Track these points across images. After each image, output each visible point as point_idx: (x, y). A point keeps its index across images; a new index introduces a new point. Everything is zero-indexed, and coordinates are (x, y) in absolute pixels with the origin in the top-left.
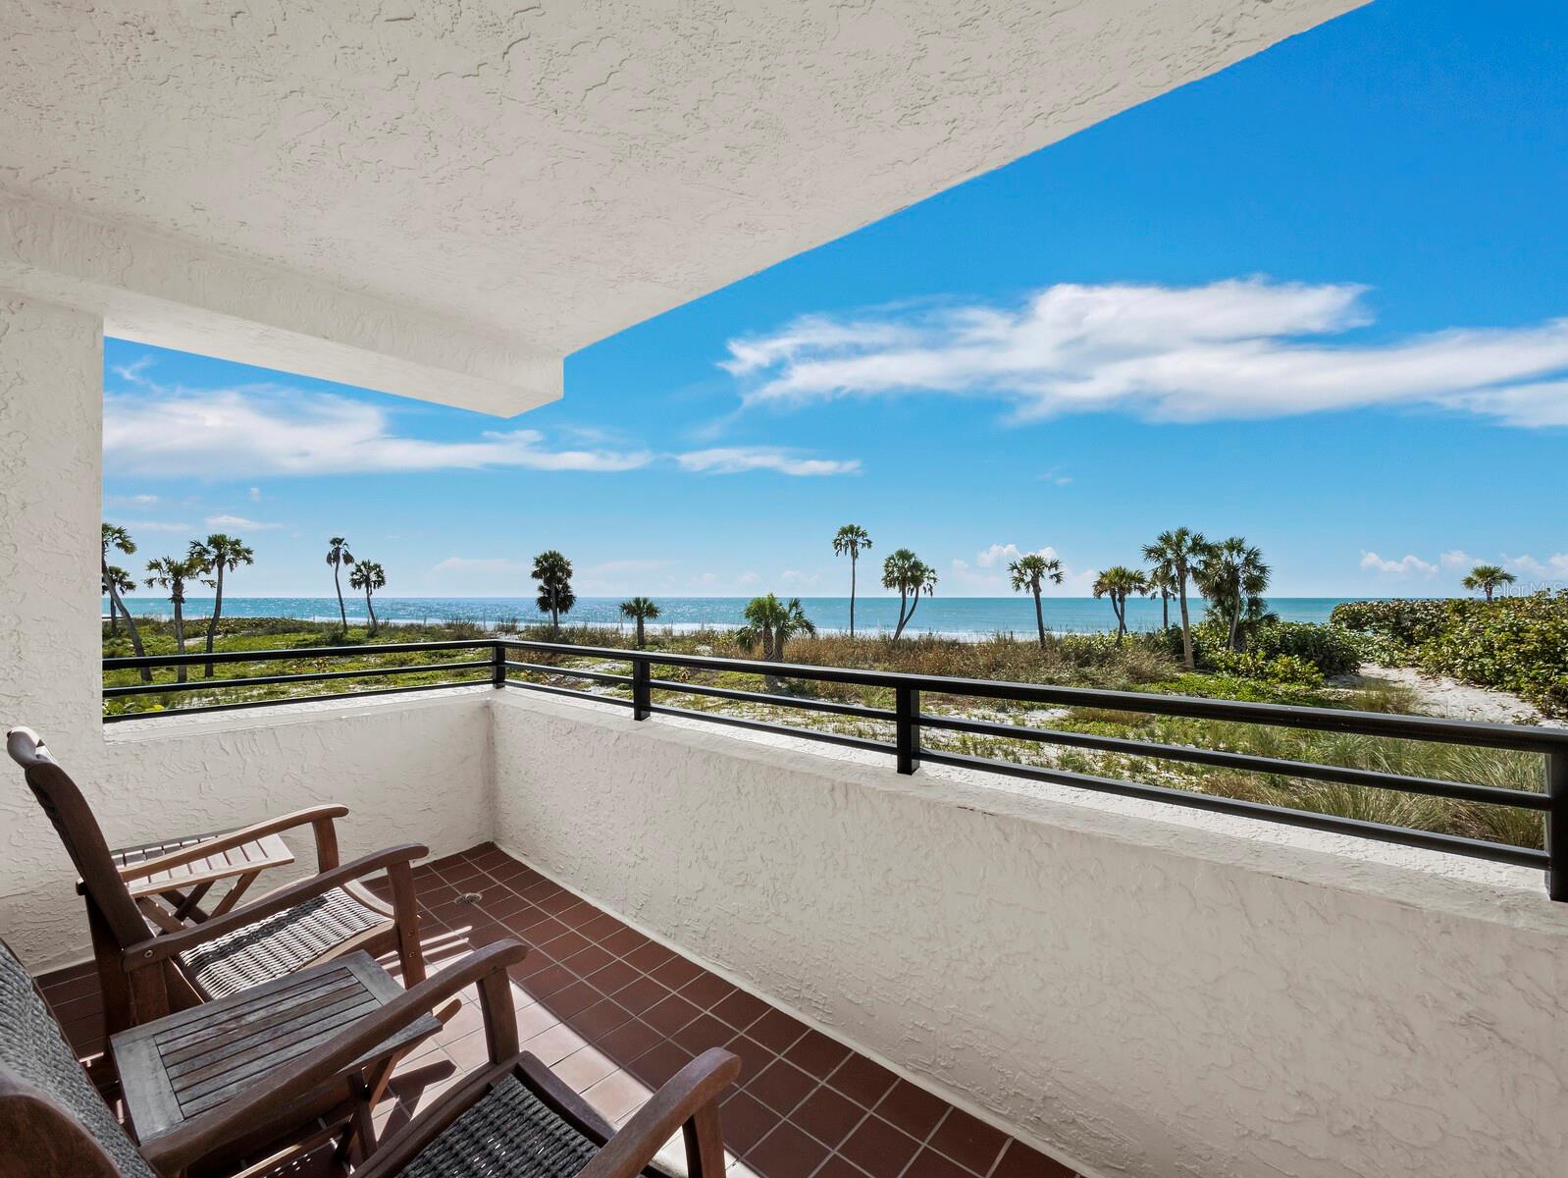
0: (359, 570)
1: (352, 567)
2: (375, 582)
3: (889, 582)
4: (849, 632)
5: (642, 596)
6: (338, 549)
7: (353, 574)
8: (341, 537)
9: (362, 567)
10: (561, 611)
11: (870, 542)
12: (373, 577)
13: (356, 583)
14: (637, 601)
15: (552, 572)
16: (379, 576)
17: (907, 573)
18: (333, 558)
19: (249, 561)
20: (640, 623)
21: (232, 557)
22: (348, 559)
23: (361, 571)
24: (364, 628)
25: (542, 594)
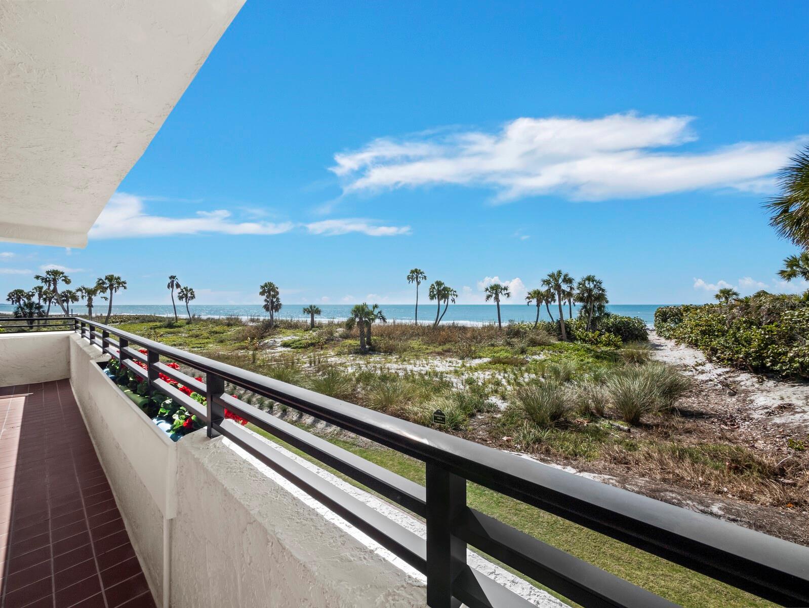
1: (179, 290)
2: (190, 297)
3: (432, 297)
4: (415, 322)
5: (313, 304)
6: (173, 281)
7: (179, 293)
8: (174, 275)
9: (184, 290)
10: (275, 311)
11: (425, 277)
12: (189, 295)
13: (181, 298)
14: (311, 307)
15: (269, 290)
16: (192, 294)
17: (441, 292)
18: (171, 285)
19: (125, 288)
20: (313, 317)
21: (116, 285)
22: (178, 286)
23: (183, 292)
24: (185, 320)
25: (266, 303)
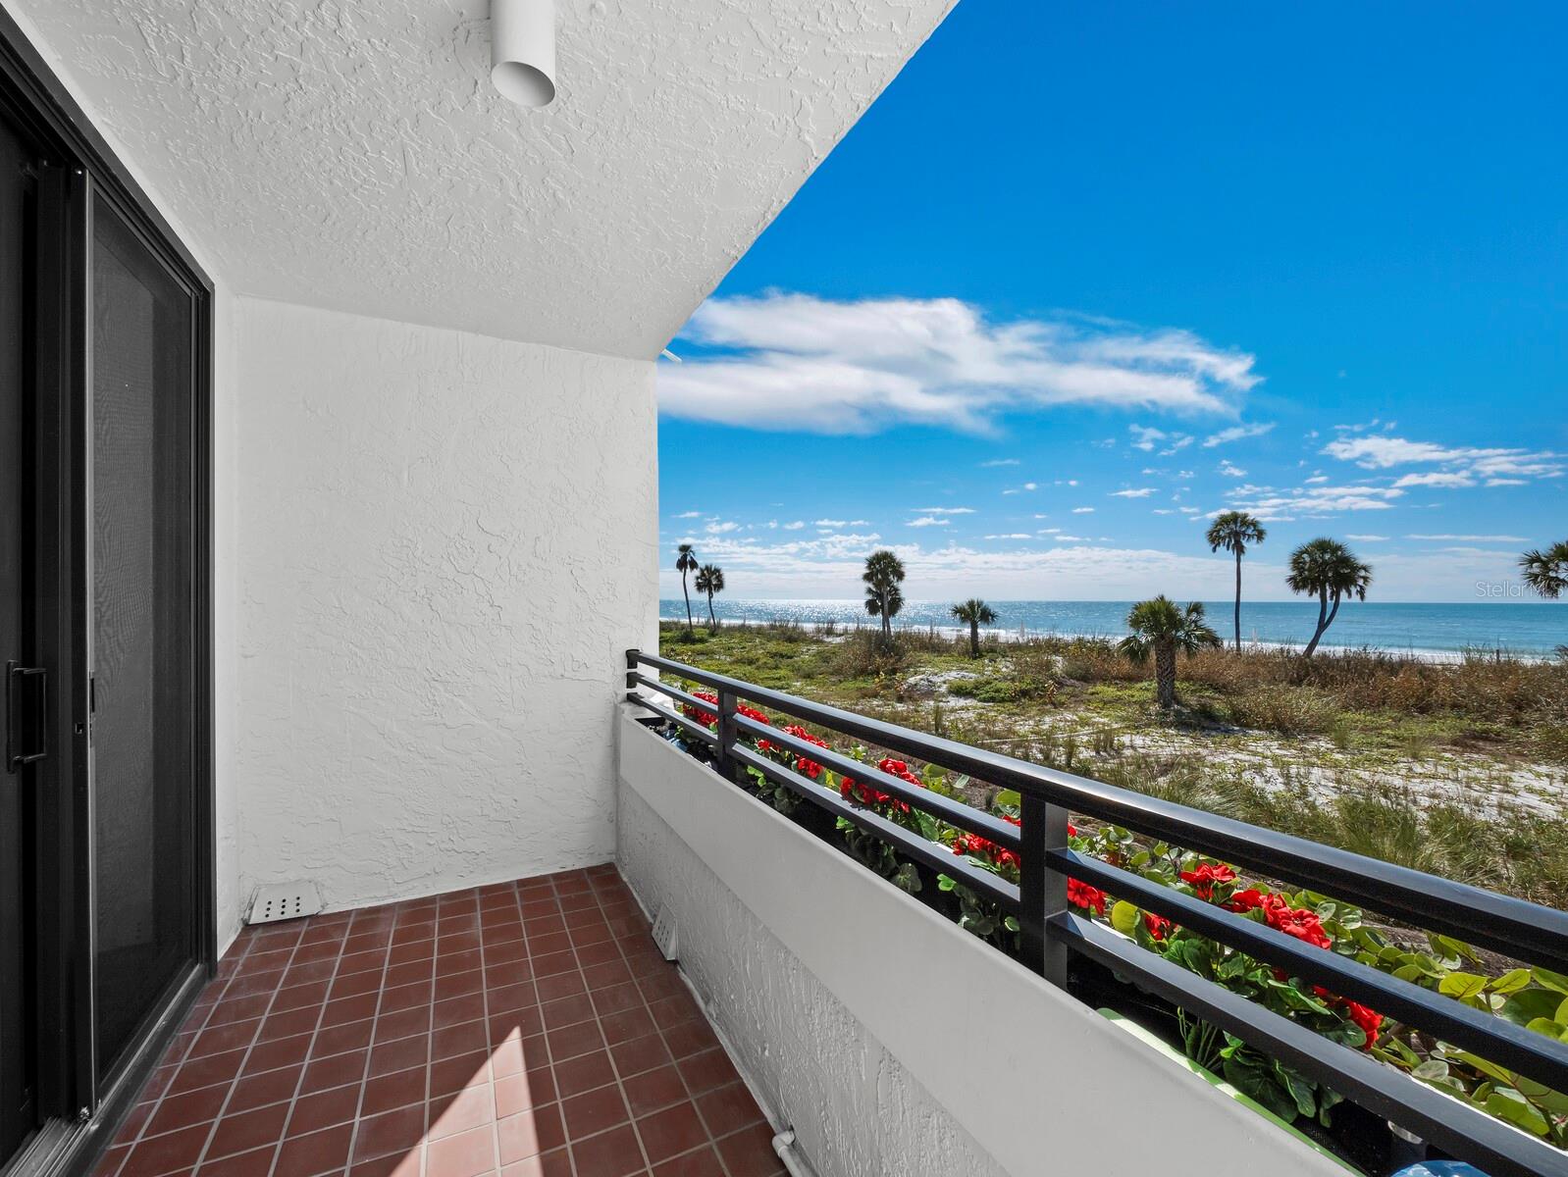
0: (703, 574)
1: (697, 572)
2: (715, 586)
3: (1298, 583)
5: (975, 598)
6: (686, 556)
7: (698, 578)
8: (688, 545)
9: (705, 572)
10: (890, 614)
11: (1263, 534)
12: (714, 581)
13: (700, 587)
14: (971, 604)
15: (883, 572)
16: (719, 581)
18: (682, 564)
20: (974, 628)
22: (694, 565)
24: (704, 627)
25: (870, 597)
